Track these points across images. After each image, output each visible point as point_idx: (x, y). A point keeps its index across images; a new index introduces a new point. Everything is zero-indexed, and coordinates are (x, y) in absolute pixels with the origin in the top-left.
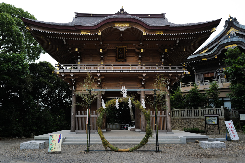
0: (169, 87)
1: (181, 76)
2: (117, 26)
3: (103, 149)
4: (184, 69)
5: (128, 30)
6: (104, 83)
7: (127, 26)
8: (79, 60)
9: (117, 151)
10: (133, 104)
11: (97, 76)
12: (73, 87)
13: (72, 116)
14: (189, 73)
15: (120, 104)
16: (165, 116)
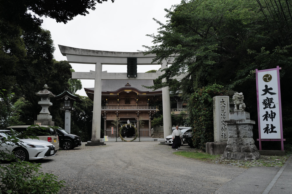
0: (150, 117)
1: (156, 112)
2: (126, 91)
3: (122, 141)
4: (157, 109)
5: (130, 93)
6: (119, 115)
7: (130, 91)
8: (107, 103)
9: (126, 141)
10: (131, 126)
11: (116, 112)
12: (105, 117)
13: (104, 130)
14: (159, 111)
15: (127, 126)
16: (148, 130)
